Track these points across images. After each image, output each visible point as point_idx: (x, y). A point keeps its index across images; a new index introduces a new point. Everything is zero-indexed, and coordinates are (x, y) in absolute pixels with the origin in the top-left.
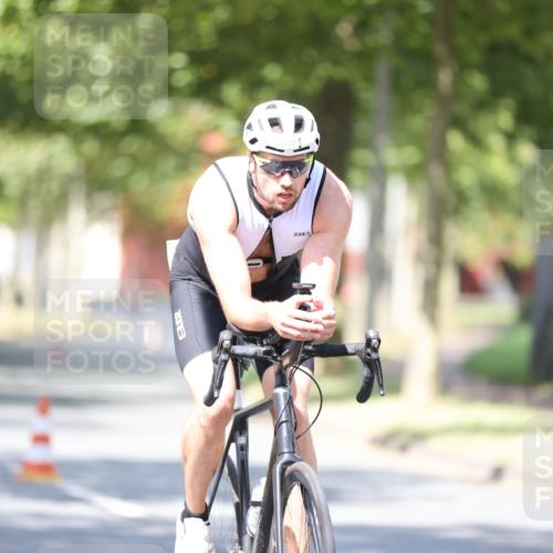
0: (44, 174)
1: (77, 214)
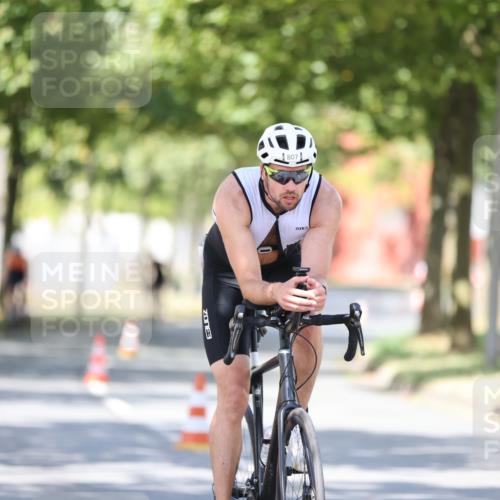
0: (198, 171)
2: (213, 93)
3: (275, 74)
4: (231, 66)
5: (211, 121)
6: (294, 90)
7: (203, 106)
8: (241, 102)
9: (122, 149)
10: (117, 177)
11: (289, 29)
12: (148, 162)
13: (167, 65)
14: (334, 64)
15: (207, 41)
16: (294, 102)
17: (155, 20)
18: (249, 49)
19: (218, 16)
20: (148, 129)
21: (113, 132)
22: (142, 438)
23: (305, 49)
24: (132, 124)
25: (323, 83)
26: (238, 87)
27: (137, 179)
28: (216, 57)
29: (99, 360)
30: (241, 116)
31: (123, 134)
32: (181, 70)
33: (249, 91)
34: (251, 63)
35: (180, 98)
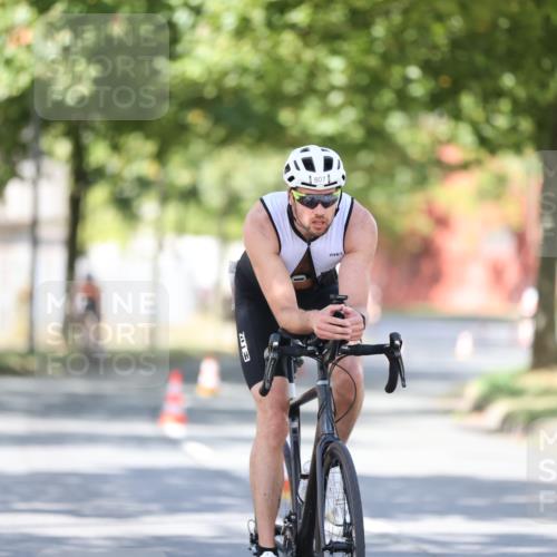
2: (296, 101)
3: (364, 80)
4: (315, 71)
5: (294, 132)
6: (387, 97)
7: (285, 116)
8: (328, 111)
9: (194, 164)
10: (191, 195)
11: (379, 30)
12: (226, 178)
13: (243, 70)
14: (429, 68)
15: (288, 44)
16: (386, 111)
17: (230, 21)
18: (335, 52)
19: (300, 16)
20: (224, 142)
21: (186, 145)
22: (226, 486)
23: (397, 53)
24: (206, 136)
25: (418, 90)
26: (323, 95)
27: (213, 198)
28: (299, 61)
29: (175, 399)
30: (328, 127)
31: (197, 147)
32: (260, 76)
33: (336, 99)
34: (337, 68)
35: (260, 107)
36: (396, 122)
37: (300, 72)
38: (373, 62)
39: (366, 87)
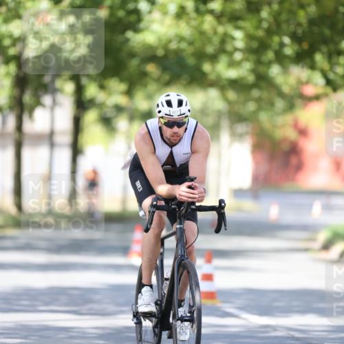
1: (225, 137)
2: (214, 58)
3: (255, 45)
5: (212, 77)
6: (270, 55)
7: (207, 67)
8: (233, 64)
9: (150, 97)
11: (265, 14)
13: (181, 39)
15: (209, 22)
16: (270, 63)
17: (173, 8)
18: (238, 28)
19: (216, 5)
20: (168, 84)
21: (145, 86)
24: (158, 80)
25: (289, 51)
26: (231, 54)
28: (215, 33)
29: (138, 242)
30: (233, 74)
31: (152, 87)
32: (191, 43)
33: (238, 56)
34: (239, 37)
35: (191, 61)
36: (275, 71)
37: (216, 40)
38: (260, 33)
39: (257, 49)
